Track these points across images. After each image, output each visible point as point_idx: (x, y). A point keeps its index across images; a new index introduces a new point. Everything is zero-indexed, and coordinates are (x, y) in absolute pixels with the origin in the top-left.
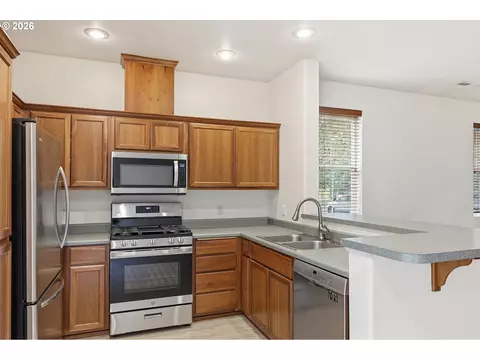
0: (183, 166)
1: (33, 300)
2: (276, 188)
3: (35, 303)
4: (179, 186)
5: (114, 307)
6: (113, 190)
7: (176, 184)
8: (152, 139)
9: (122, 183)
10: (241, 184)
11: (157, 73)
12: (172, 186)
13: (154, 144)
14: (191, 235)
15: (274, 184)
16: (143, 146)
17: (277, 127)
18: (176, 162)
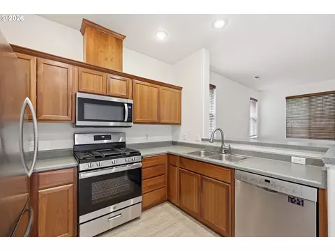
4: (128, 121)
6: (79, 123)
7: (126, 120)
8: (108, 87)
9: (86, 118)
12: (123, 121)
13: (109, 91)
14: (140, 154)
16: (100, 92)
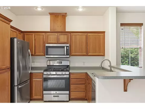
0: (68, 48)
1: (16, 85)
2: (104, 55)
3: (16, 86)
5: (45, 92)
10: (90, 54)
11: (60, 18)
15: (102, 54)
17: (104, 32)
18: (65, 47)
